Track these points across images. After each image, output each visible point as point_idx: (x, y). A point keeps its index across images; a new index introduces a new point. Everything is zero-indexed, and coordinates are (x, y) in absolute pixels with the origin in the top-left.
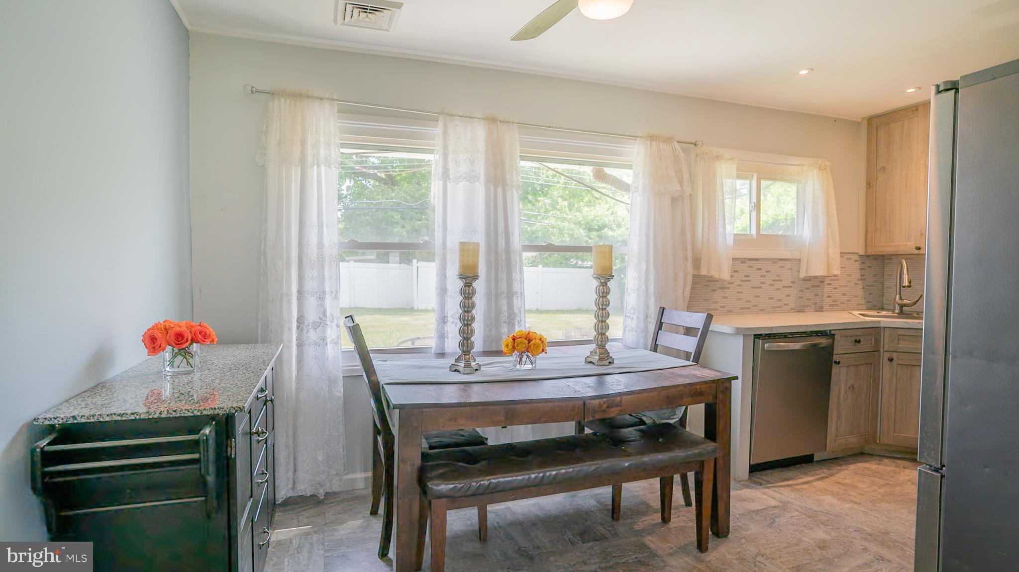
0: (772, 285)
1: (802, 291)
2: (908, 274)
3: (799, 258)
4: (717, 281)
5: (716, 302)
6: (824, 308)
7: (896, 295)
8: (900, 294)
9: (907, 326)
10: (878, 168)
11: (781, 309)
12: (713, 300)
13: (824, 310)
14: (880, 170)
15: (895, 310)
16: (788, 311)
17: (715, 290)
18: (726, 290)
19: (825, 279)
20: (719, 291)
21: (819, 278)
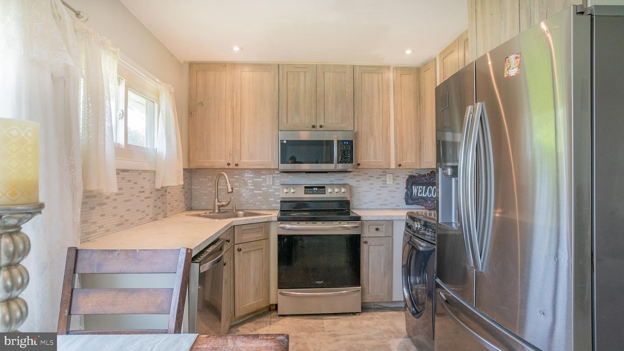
0: (138, 196)
1: (156, 201)
2: (230, 183)
3: (154, 170)
4: (95, 196)
5: (95, 223)
6: (167, 214)
7: (215, 198)
8: (218, 198)
9: (248, 222)
10: (197, 102)
11: (144, 220)
12: (92, 221)
13: (167, 215)
14: (199, 104)
15: (215, 210)
16: (148, 221)
17: (94, 208)
18: (104, 207)
19: (167, 188)
20: (97, 208)
21: (164, 188)
